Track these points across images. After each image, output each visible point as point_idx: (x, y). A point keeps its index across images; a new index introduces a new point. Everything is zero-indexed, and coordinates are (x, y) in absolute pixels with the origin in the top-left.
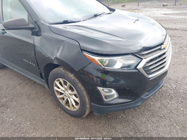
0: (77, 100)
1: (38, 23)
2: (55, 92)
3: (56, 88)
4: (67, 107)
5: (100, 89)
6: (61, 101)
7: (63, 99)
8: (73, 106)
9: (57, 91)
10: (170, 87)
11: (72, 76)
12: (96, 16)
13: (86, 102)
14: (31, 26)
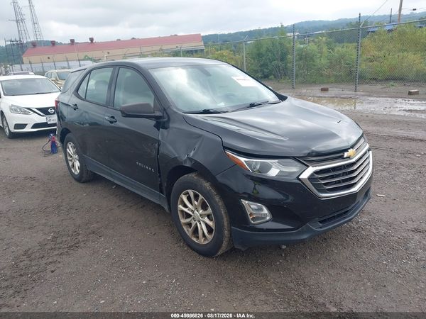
0: (211, 223)
1: (168, 111)
2: (179, 213)
3: (181, 207)
4: (194, 239)
5: (245, 202)
6: (185, 229)
7: (190, 225)
8: (204, 235)
9: (182, 211)
10: (375, 231)
11: (207, 185)
12: (252, 106)
13: (223, 225)
14: (158, 114)
